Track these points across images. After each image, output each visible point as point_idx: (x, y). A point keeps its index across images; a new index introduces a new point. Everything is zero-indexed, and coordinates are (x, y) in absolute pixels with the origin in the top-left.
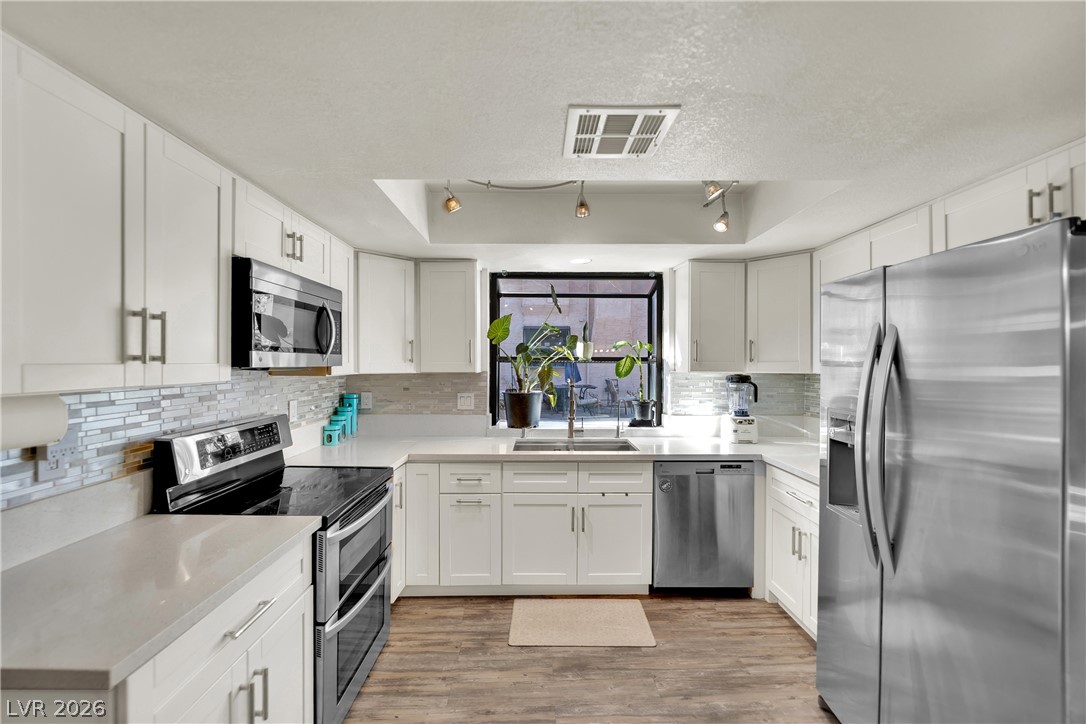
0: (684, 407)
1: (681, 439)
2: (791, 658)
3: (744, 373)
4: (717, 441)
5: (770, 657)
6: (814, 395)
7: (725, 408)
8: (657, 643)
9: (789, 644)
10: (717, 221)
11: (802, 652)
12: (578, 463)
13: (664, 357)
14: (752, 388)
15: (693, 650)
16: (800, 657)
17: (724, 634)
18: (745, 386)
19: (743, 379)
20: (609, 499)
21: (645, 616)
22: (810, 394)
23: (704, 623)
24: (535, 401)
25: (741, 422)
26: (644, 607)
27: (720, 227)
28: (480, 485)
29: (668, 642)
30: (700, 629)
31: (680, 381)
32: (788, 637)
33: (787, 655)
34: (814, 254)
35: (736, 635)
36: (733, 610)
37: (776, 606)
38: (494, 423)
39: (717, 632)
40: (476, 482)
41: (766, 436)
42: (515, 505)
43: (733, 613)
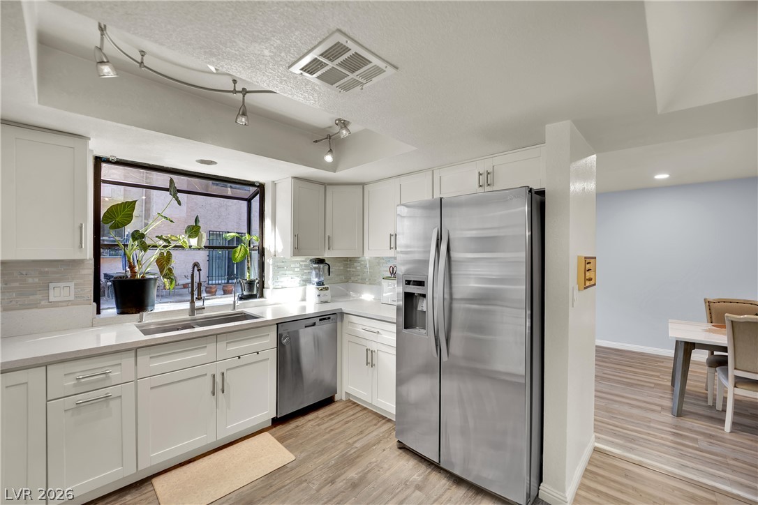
0: (281, 282)
1: (279, 306)
2: (371, 428)
3: (321, 257)
4: (303, 303)
5: (362, 432)
6: (354, 270)
7: (308, 281)
8: (296, 456)
9: (367, 420)
10: (327, 154)
11: (374, 422)
12: (216, 336)
13: (266, 246)
14: (327, 267)
15: (319, 449)
16: (375, 425)
17: (332, 430)
18: (322, 266)
19: (321, 261)
20: (244, 360)
21: (277, 441)
22: (351, 269)
23: (317, 428)
24: (152, 286)
25: (321, 290)
26: (273, 435)
27: (329, 158)
28: (108, 378)
29: (301, 452)
30: (317, 433)
31: (279, 264)
32: (364, 416)
33: (369, 427)
34: (365, 186)
35: (339, 428)
36: (329, 413)
37: (349, 401)
38: (98, 312)
39: (327, 431)
40: (104, 376)
41: (337, 296)
42: (151, 388)
43: (330, 415)
